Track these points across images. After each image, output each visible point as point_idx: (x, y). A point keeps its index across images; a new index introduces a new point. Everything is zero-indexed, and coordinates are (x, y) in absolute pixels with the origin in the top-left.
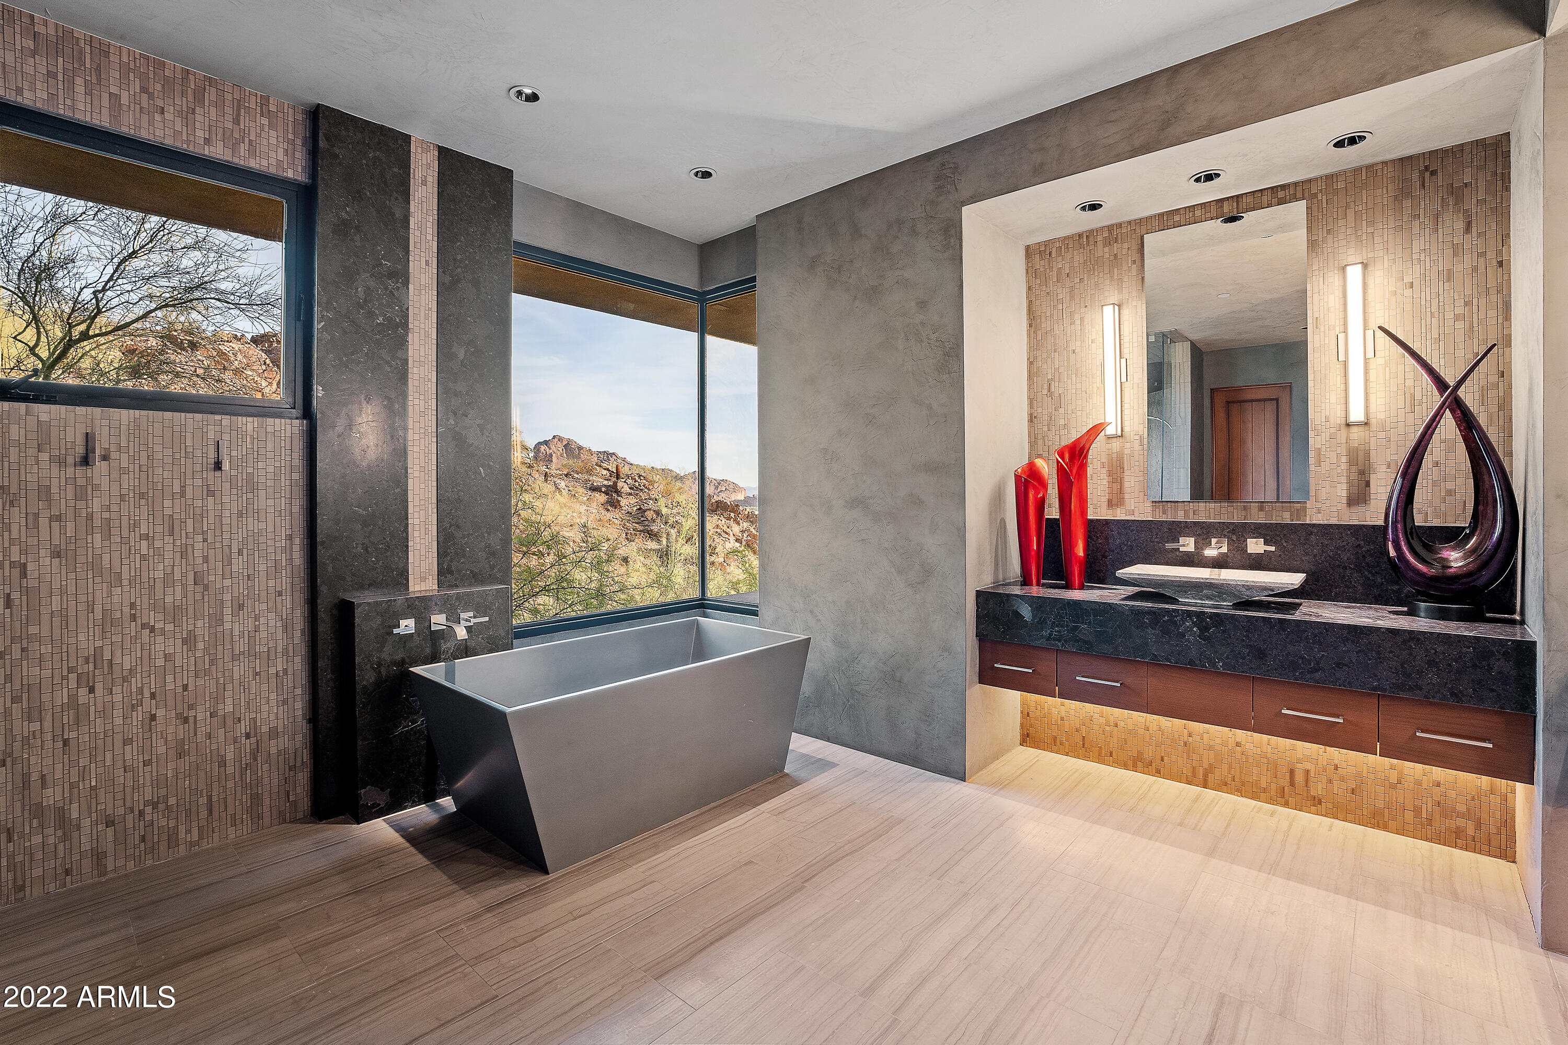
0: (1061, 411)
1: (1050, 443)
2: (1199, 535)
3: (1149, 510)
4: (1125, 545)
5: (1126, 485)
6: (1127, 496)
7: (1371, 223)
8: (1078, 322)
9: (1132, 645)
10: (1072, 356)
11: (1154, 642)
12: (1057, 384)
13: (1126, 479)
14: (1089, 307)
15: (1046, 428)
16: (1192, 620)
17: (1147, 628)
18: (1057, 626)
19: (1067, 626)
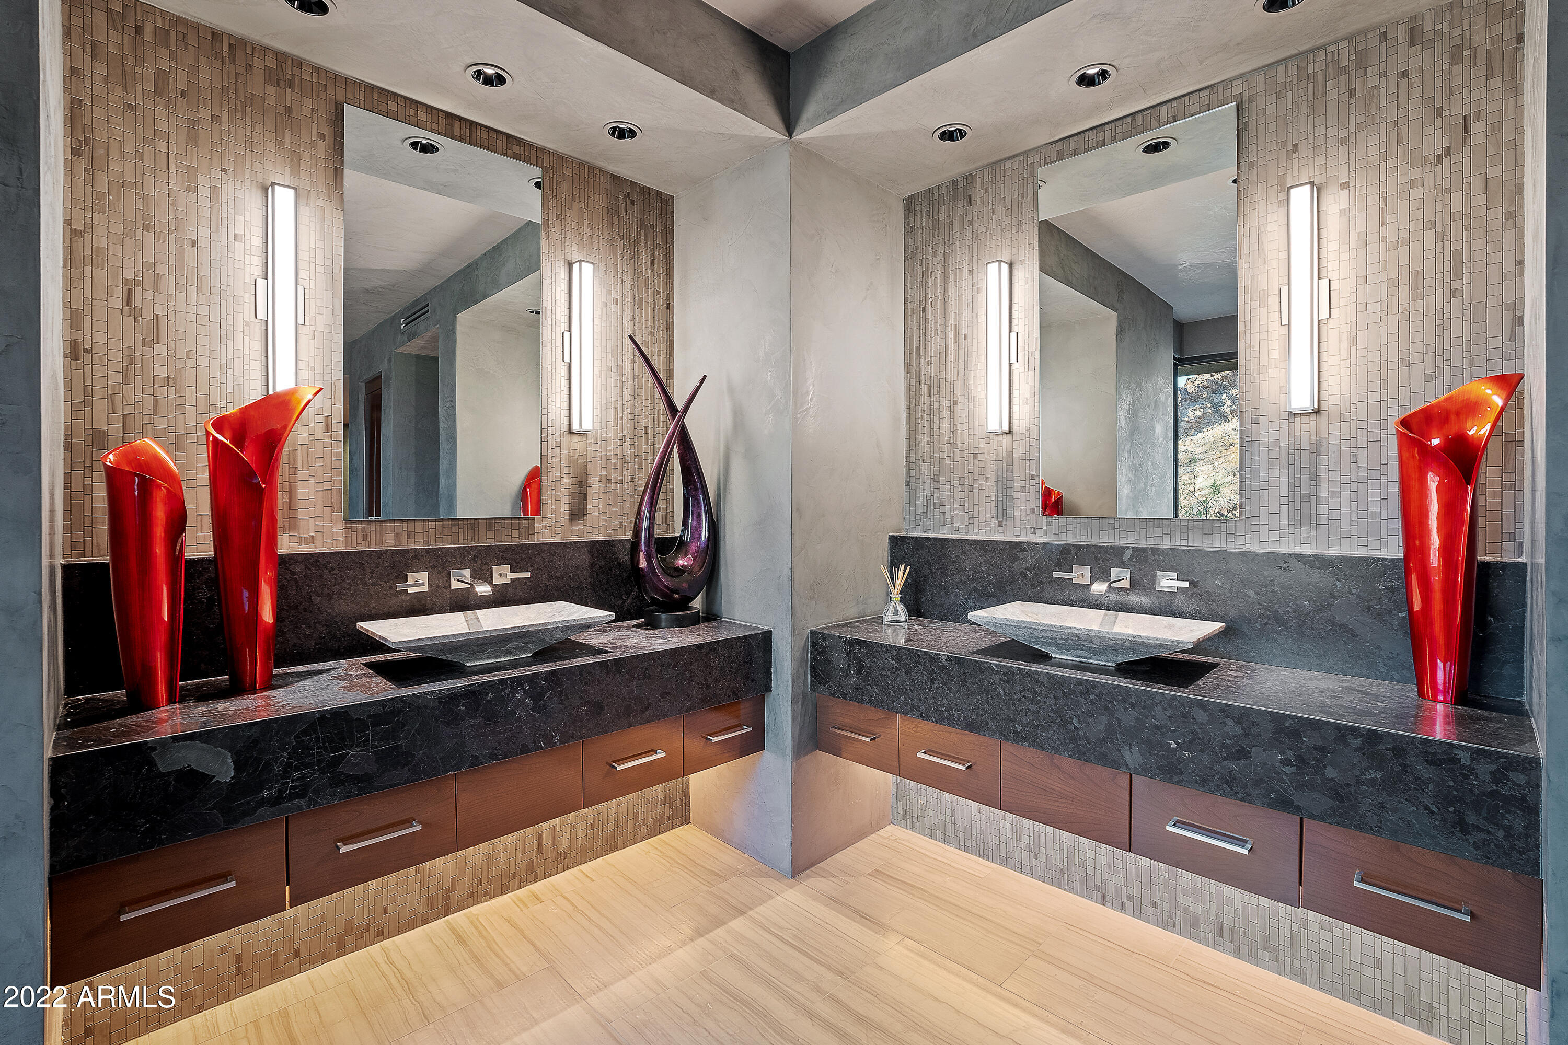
0: (160, 349)
1: (129, 410)
2: (433, 567)
3: (341, 535)
4: (318, 595)
5: (301, 495)
6: (301, 514)
7: (590, 226)
8: (205, 192)
9: (441, 755)
10: (189, 252)
11: (474, 737)
12: (149, 295)
13: (300, 485)
14: (231, 173)
15: (117, 378)
16: (523, 689)
17: (463, 719)
18: (297, 769)
19: (319, 762)
